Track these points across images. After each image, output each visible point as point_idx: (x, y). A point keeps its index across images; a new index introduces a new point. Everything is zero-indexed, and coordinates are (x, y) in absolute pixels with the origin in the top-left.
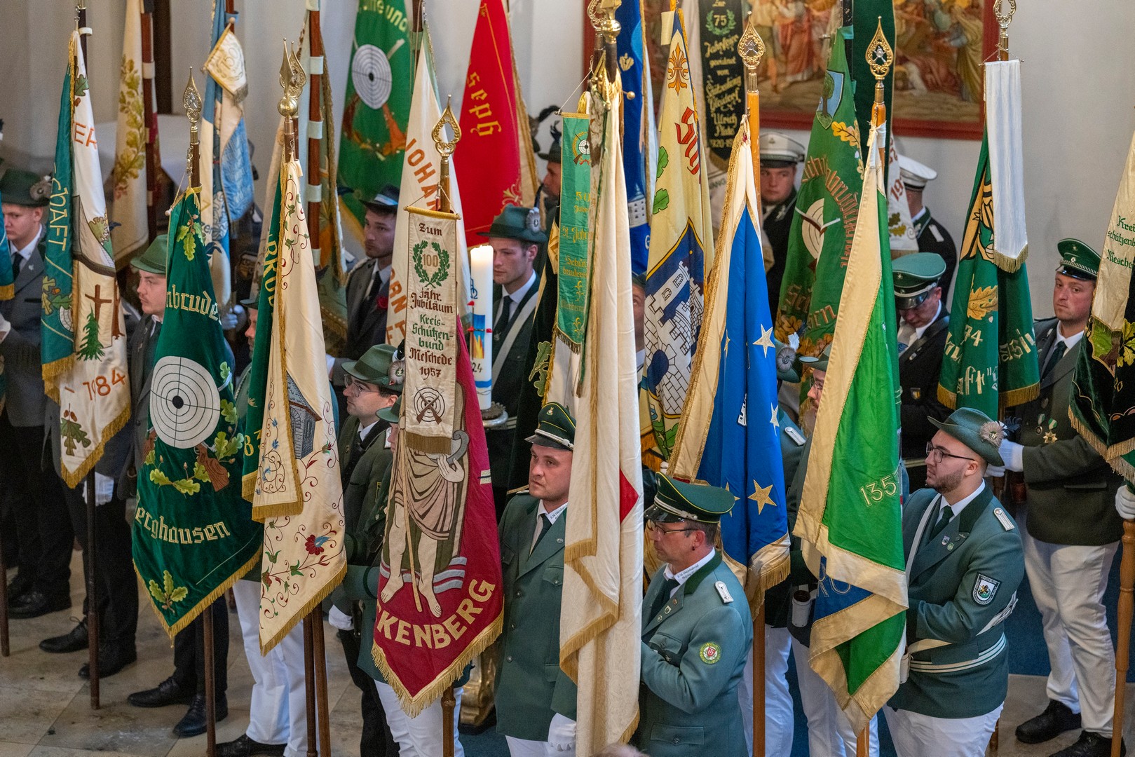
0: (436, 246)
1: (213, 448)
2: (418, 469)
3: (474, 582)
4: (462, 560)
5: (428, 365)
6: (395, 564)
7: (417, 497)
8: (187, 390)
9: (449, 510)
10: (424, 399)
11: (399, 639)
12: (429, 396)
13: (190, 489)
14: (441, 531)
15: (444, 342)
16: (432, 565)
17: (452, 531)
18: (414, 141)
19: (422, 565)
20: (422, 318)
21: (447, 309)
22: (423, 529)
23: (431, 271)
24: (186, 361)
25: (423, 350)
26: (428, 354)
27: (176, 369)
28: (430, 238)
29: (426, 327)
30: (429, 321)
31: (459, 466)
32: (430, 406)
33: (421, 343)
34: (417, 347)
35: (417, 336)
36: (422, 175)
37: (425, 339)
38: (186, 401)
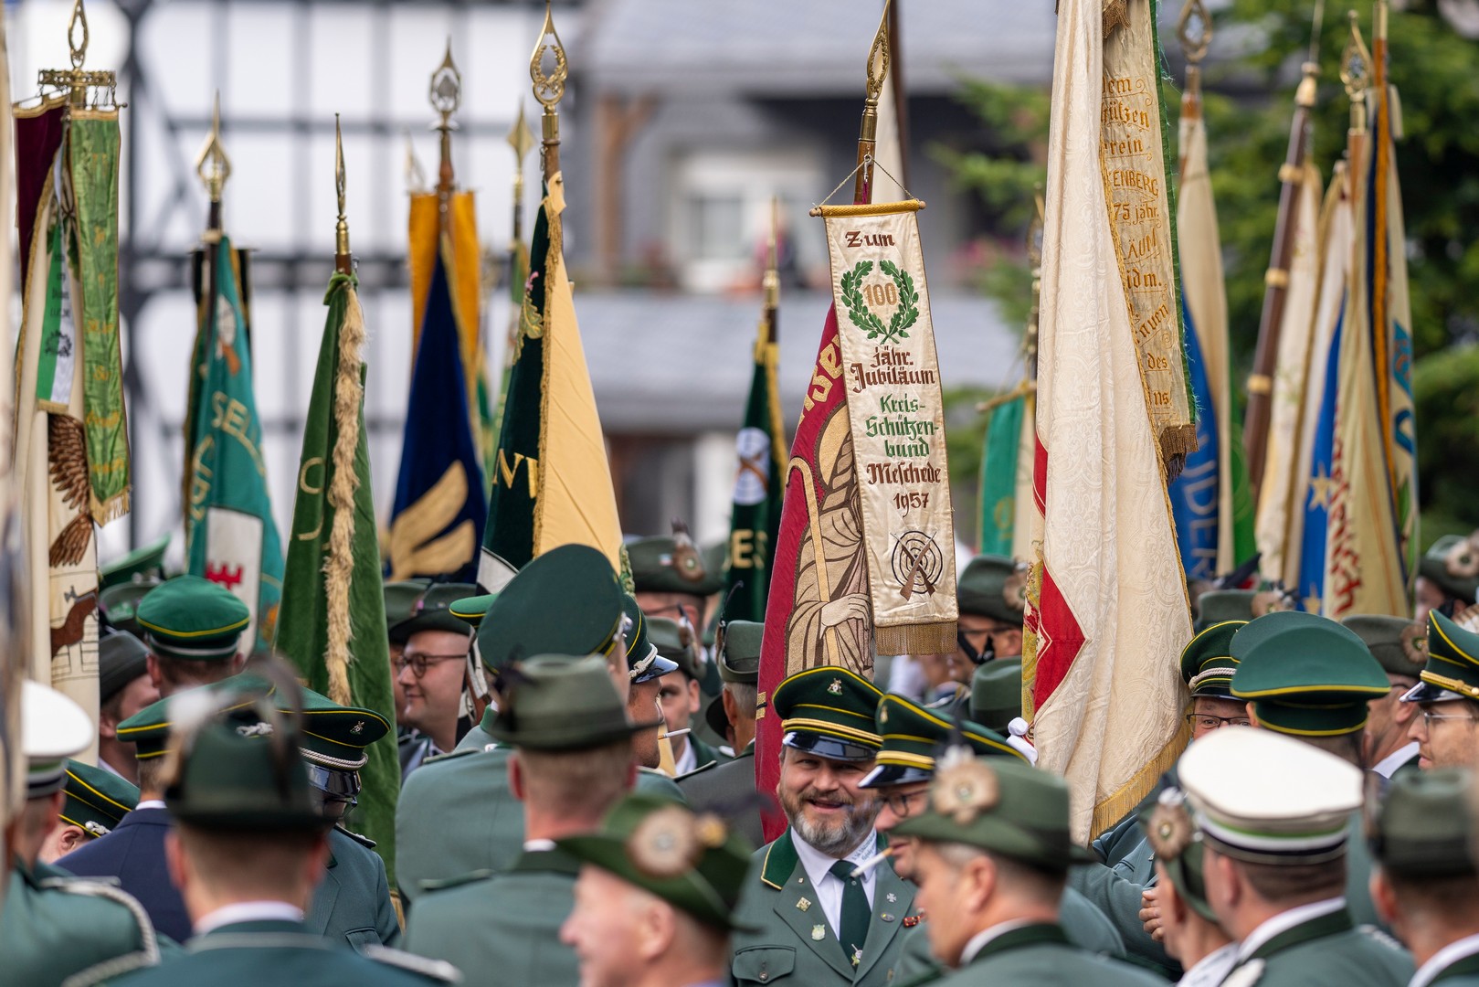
0: (886, 267)
5: (904, 489)
10: (909, 555)
12: (913, 547)
15: (927, 438)
20: (883, 403)
21: (926, 377)
23: (886, 313)
26: (903, 468)
28: (875, 253)
29: (892, 417)
30: (897, 407)
32: (918, 564)
33: (889, 451)
34: (880, 459)
35: (879, 440)
37: (894, 441)
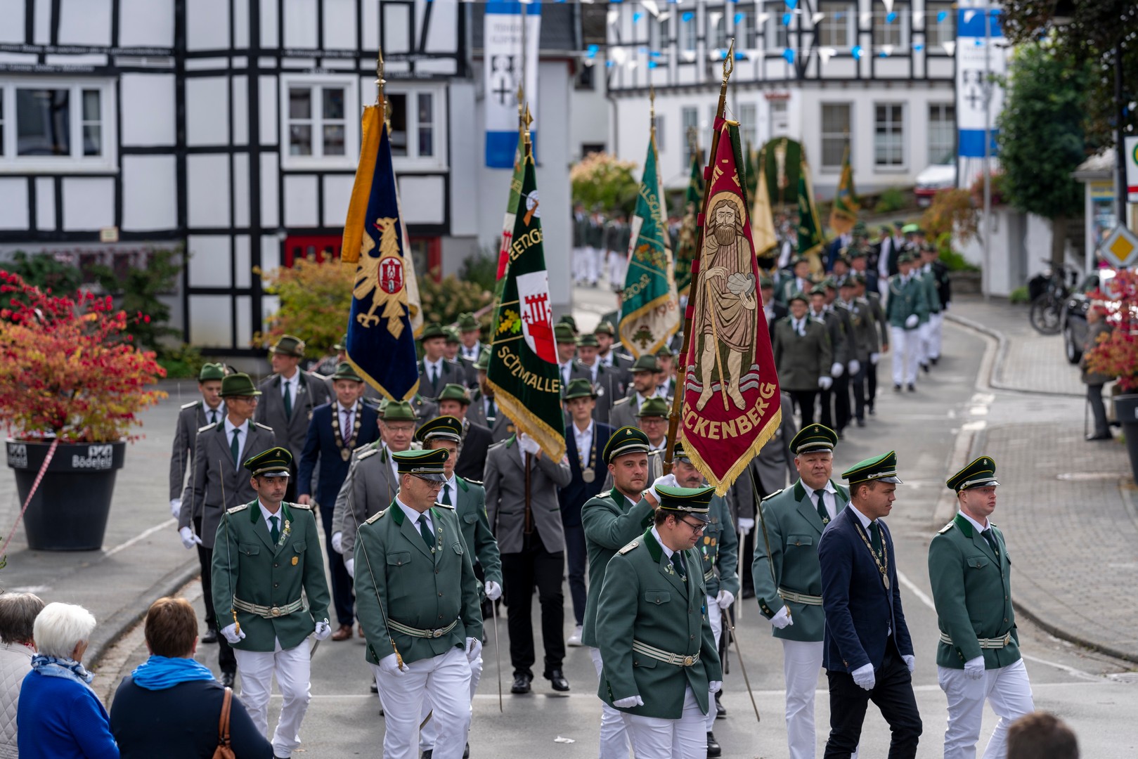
2: (725, 303)
3: (763, 385)
4: (756, 367)
6: (706, 380)
7: (727, 325)
9: (749, 330)
14: (744, 346)
16: (739, 372)
17: (751, 345)
22: (732, 346)
31: (752, 298)
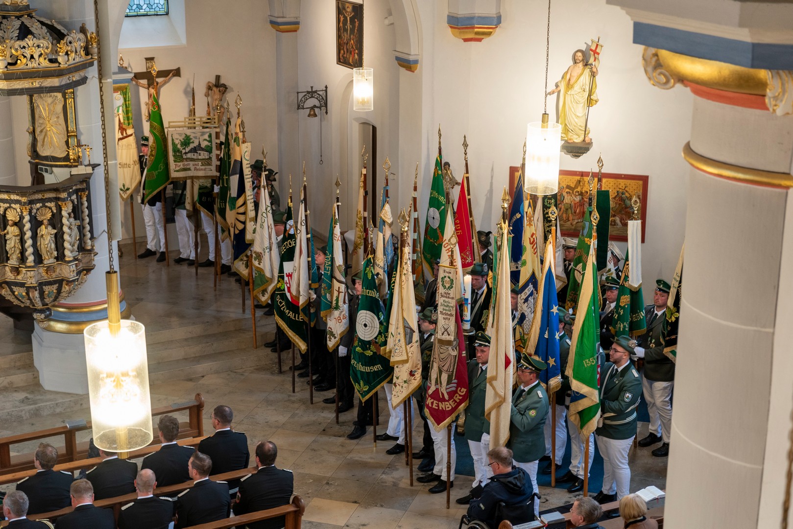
0: (449, 277)
1: (377, 341)
2: (442, 351)
3: (459, 388)
5: (446, 317)
6: (433, 382)
7: (441, 360)
8: (369, 322)
9: (452, 365)
10: (444, 328)
11: (434, 407)
12: (446, 327)
13: (369, 354)
14: (449, 371)
15: (451, 309)
16: (446, 383)
17: (453, 371)
18: (446, 240)
19: (442, 382)
20: (444, 301)
21: (453, 298)
22: (443, 371)
23: (447, 286)
24: (368, 312)
25: (444, 312)
26: (446, 313)
27: (365, 315)
28: (447, 275)
29: (445, 304)
30: (446, 302)
31: (455, 350)
32: (446, 330)
33: (444, 309)
34: (442, 310)
35: (442, 307)
36: (448, 251)
37: (445, 308)
38: (368, 325)
